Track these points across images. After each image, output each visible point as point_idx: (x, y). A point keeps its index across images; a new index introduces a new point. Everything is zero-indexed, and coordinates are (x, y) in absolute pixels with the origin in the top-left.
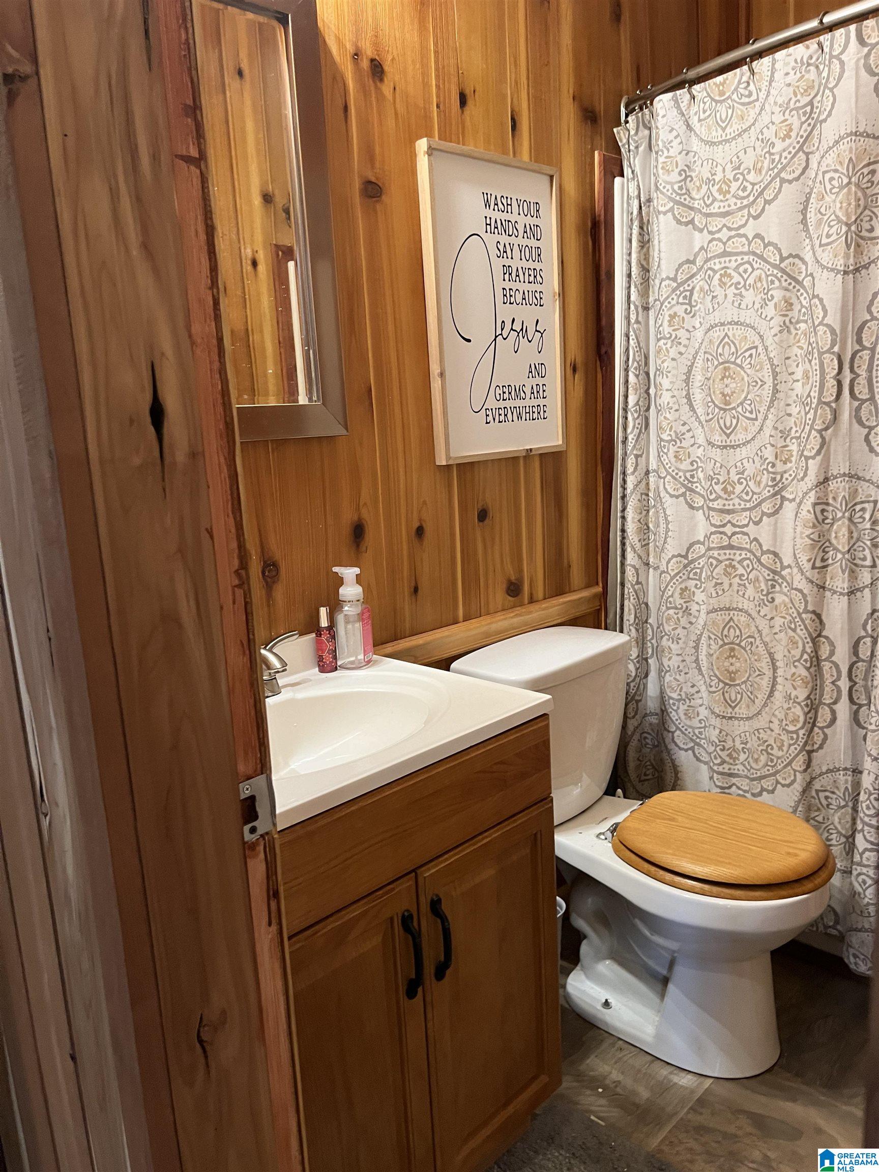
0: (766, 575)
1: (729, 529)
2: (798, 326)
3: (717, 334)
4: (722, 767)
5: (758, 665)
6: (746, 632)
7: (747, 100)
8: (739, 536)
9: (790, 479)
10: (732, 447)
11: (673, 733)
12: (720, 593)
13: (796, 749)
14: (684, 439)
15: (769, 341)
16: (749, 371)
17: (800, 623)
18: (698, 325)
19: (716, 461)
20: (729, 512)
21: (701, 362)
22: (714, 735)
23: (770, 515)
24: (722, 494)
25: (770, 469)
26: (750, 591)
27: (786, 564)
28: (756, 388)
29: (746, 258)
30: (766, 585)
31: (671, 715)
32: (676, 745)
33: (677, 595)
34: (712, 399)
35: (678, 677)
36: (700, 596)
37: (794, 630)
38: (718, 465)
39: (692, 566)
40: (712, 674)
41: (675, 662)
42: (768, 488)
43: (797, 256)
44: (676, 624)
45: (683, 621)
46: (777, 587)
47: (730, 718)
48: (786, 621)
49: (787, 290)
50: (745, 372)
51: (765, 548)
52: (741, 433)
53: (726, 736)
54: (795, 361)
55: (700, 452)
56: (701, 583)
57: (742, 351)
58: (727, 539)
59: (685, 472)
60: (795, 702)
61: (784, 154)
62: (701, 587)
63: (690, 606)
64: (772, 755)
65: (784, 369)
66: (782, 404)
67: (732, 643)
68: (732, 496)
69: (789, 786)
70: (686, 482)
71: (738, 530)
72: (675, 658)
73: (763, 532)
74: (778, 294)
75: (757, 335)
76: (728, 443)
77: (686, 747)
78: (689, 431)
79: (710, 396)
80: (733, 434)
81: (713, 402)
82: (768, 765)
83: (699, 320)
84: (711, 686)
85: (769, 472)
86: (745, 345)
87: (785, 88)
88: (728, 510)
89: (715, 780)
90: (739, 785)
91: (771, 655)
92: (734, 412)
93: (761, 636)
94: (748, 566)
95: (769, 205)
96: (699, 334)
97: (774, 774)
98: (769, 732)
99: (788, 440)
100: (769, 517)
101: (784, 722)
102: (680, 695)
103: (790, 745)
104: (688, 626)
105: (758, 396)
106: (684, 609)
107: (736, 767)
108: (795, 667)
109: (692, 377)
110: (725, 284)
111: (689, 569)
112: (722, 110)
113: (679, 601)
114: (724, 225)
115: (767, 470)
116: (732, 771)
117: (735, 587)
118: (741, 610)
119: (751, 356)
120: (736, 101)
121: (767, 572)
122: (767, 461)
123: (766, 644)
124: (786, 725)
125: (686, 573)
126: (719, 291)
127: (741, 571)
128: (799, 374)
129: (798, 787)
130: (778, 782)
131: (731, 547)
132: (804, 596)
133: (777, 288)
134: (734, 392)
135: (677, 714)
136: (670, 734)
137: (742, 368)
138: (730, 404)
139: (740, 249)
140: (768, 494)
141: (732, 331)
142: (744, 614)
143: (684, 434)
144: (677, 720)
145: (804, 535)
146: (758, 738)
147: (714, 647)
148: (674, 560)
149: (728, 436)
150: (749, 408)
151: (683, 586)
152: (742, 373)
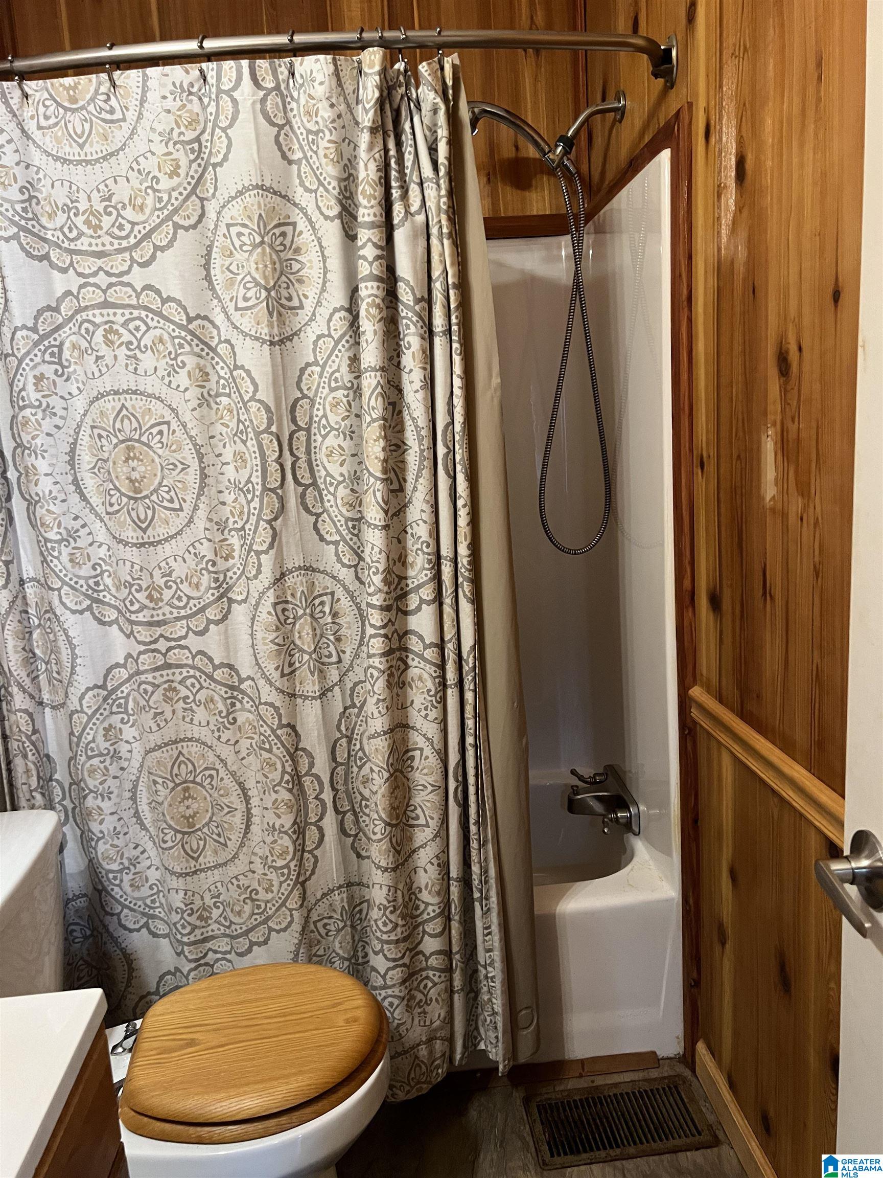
0: (222, 693)
1: (162, 645)
2: (218, 400)
3: (110, 405)
4: (193, 935)
5: (226, 801)
6: (201, 764)
7: (108, 117)
8: (176, 651)
9: (235, 577)
10: (151, 544)
11: (119, 915)
12: (162, 724)
13: (289, 885)
14: (79, 537)
15: (187, 417)
16: (160, 452)
17: (276, 741)
18: (75, 392)
19: (133, 563)
20: (159, 624)
21: (87, 438)
22: (177, 900)
23: (217, 623)
24: (147, 602)
25: (211, 569)
26: (201, 714)
27: (244, 676)
28: (174, 473)
29: (136, 313)
30: (225, 705)
31: (113, 893)
32: (125, 928)
33: (100, 739)
34: (115, 486)
35: (116, 842)
36: (129, 733)
37: (270, 751)
38: (137, 567)
39: (114, 697)
40: (165, 826)
41: (110, 823)
42: (211, 591)
43: (205, 318)
44: (104, 775)
45: (113, 770)
46: (238, 705)
47: (195, 872)
48: (254, 742)
49: (200, 356)
50: (155, 452)
51: (217, 662)
52: (160, 526)
53: (193, 896)
54: (220, 441)
55: (103, 552)
56: (129, 715)
57: (147, 427)
58: (161, 657)
59: (87, 579)
60: (280, 832)
61: (175, 194)
62: (128, 721)
63: (119, 746)
64: (258, 900)
65: (210, 450)
66: (214, 490)
67: (186, 782)
68: (160, 604)
69: (285, 930)
70: (90, 592)
71: (173, 644)
72: (109, 819)
73: (212, 644)
74: (191, 362)
75: (166, 408)
76: (146, 540)
77: (137, 926)
78: (83, 526)
79: (112, 481)
80: (150, 528)
81: (116, 488)
82: (254, 914)
83: (76, 385)
84: (165, 842)
85: (210, 572)
86: (150, 419)
87: (164, 114)
88: (158, 621)
89: (187, 954)
90: (216, 948)
91: (241, 785)
92: (147, 501)
93: (226, 765)
94: (193, 685)
95: (163, 252)
96: (79, 404)
97: (265, 922)
98: (250, 875)
99: (226, 532)
100: (217, 625)
101: (270, 859)
102: (122, 863)
103: (281, 883)
104: (119, 773)
105: (179, 481)
106: (112, 753)
107: (210, 928)
108: (276, 792)
109: (77, 457)
110: (112, 343)
111: (110, 701)
112: (75, 120)
113: (103, 745)
114: (100, 269)
115: (206, 569)
116: (206, 935)
117: (180, 713)
118: (190, 740)
119: (161, 433)
120: (94, 115)
121: (224, 689)
122: (206, 559)
123: (233, 774)
124: (273, 861)
125: (107, 707)
126: (104, 350)
127: (184, 692)
128: (228, 455)
129: (297, 927)
130: (271, 930)
131: (168, 666)
132: (277, 709)
133: (188, 353)
134: (145, 477)
135: (122, 889)
136: (115, 918)
137: (150, 447)
138: (141, 492)
139: (127, 302)
140: (212, 598)
141: (132, 402)
142: (195, 744)
143: (77, 531)
144: (121, 897)
145: (267, 641)
146: (238, 886)
147: (163, 792)
148: (90, 694)
149: (144, 531)
150: (168, 497)
151: (106, 725)
152: (151, 453)
